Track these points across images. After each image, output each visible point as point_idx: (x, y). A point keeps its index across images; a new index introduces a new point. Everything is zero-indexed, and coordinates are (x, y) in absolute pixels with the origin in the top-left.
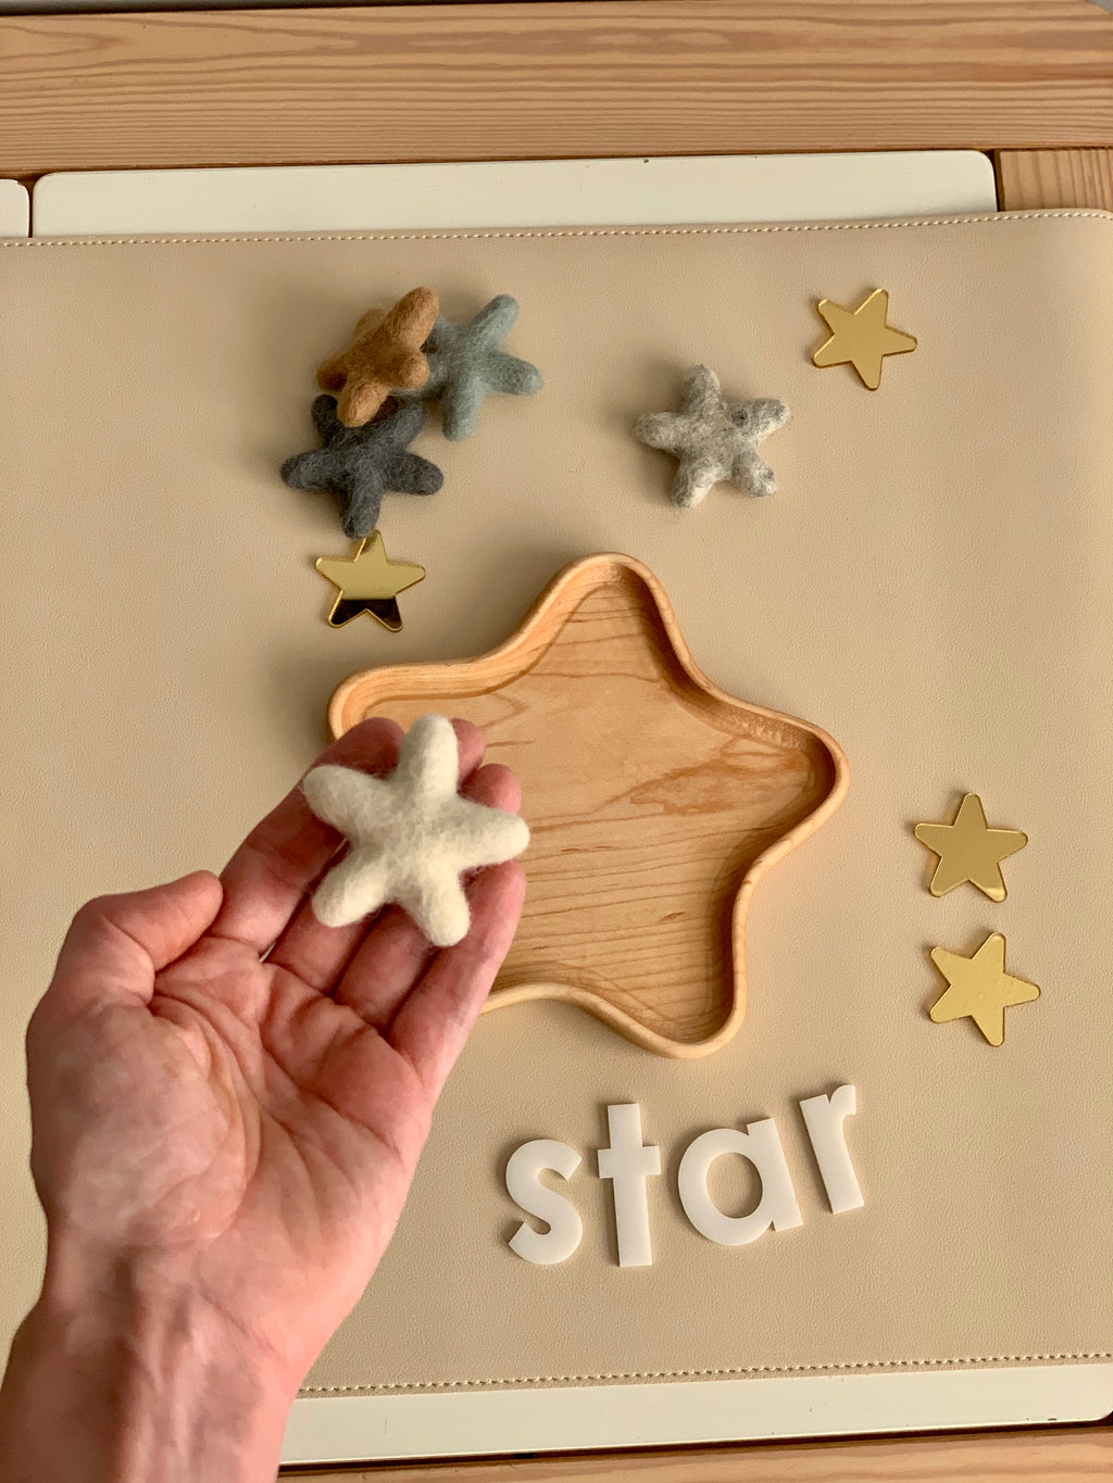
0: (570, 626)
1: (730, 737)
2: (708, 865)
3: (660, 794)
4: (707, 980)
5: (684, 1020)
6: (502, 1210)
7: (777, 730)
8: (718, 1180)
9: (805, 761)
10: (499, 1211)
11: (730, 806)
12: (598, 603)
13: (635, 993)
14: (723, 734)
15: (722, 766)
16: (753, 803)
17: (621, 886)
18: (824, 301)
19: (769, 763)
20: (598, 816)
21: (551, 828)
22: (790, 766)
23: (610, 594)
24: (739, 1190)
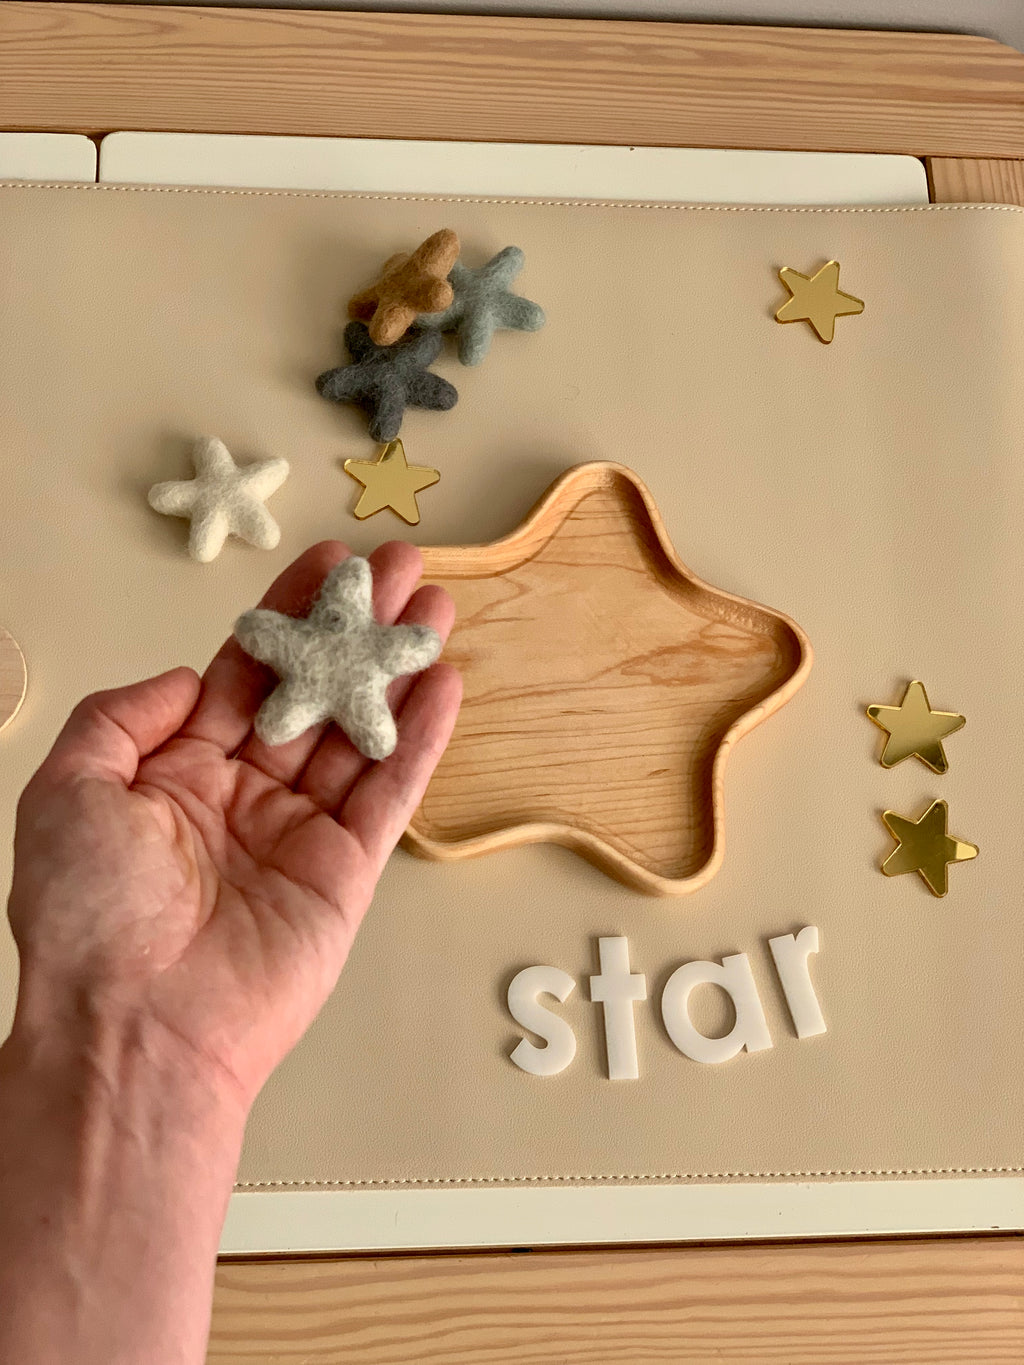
0: (569, 523)
1: (708, 622)
2: (690, 730)
3: (647, 667)
4: (689, 828)
5: (670, 862)
6: (504, 1028)
7: (749, 617)
8: (697, 1007)
9: (774, 645)
10: (501, 1028)
11: (706, 680)
12: (593, 504)
13: (626, 837)
14: (703, 620)
15: (700, 646)
16: (729, 678)
17: (613, 744)
18: (785, 269)
19: (742, 645)
20: (593, 684)
21: (552, 692)
22: (760, 648)
23: (604, 497)
24: (716, 1016)
